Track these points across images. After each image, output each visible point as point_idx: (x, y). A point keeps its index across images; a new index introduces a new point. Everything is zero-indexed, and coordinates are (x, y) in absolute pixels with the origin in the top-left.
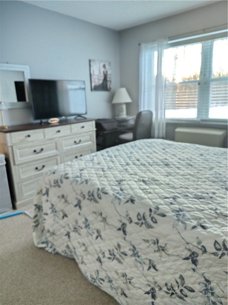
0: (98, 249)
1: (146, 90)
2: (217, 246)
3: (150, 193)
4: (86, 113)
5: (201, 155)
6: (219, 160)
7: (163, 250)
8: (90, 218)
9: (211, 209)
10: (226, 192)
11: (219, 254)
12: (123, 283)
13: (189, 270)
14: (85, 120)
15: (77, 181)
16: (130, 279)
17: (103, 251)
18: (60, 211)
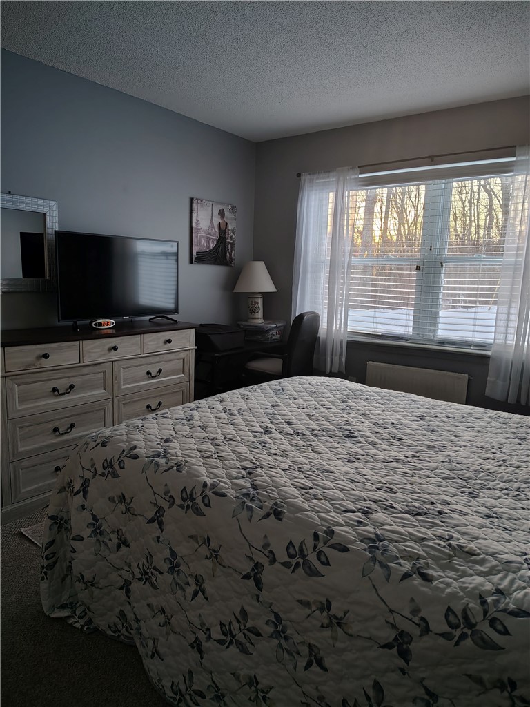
0: (197, 622)
1: (309, 269)
2: (452, 618)
3: (315, 497)
4: (176, 311)
5: (421, 418)
6: (457, 431)
7: (339, 625)
8: (183, 550)
9: (440, 538)
10: (470, 502)
11: (455, 636)
12: (250, 699)
13: (393, 671)
14: (175, 326)
15: (158, 465)
16: (265, 690)
17: (207, 625)
18: (113, 532)
